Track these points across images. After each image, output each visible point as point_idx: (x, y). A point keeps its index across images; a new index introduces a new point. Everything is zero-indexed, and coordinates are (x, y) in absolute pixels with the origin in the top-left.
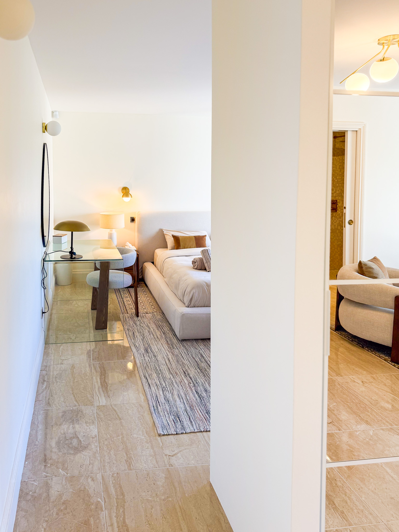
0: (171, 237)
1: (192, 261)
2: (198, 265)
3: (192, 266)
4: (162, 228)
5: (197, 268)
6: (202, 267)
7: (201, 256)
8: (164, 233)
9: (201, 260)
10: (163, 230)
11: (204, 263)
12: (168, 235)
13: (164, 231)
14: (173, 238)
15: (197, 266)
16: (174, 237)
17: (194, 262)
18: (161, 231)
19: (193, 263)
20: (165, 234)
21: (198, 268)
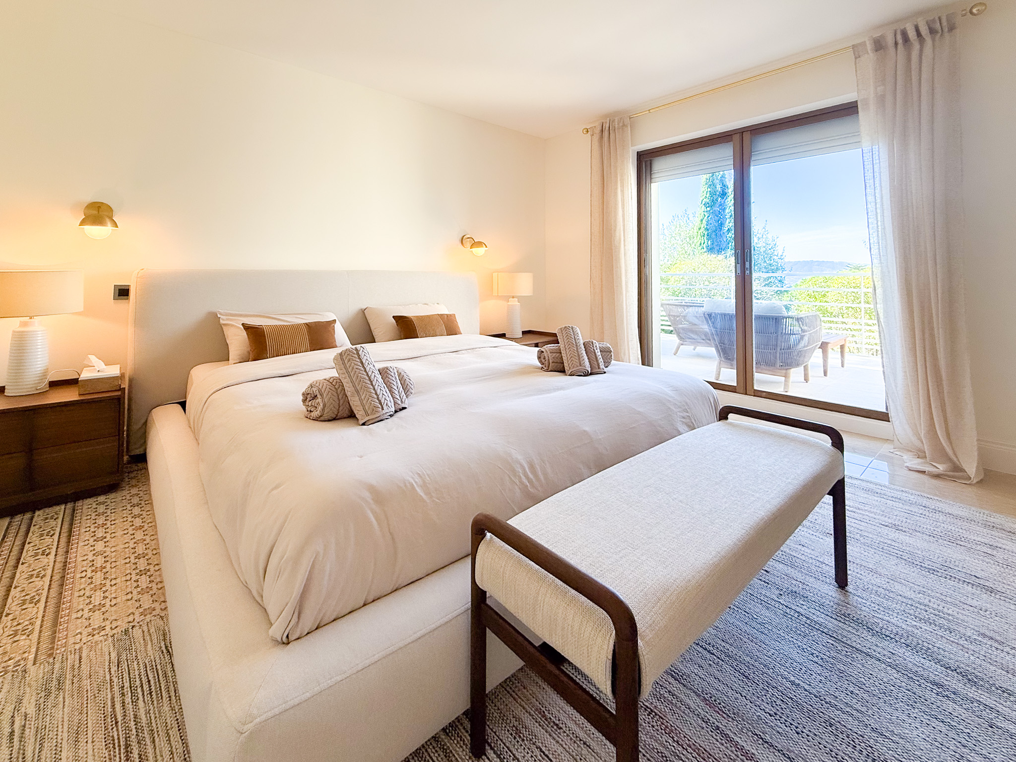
0: (242, 330)
1: (303, 394)
2: (324, 406)
3: (304, 408)
4: (214, 310)
5: (321, 416)
6: (341, 408)
7: (334, 373)
8: (222, 322)
9: (336, 386)
10: (219, 316)
11: (349, 394)
12: (232, 325)
13: (222, 317)
14: (244, 333)
15: (323, 409)
16: (247, 328)
17: (309, 397)
18: (214, 318)
19: (304, 401)
20: (225, 325)
21: (326, 417)
